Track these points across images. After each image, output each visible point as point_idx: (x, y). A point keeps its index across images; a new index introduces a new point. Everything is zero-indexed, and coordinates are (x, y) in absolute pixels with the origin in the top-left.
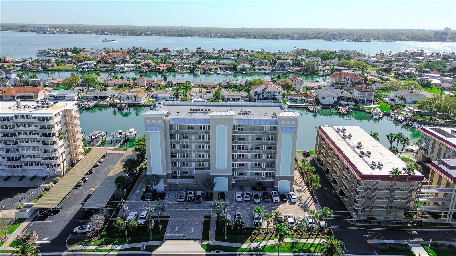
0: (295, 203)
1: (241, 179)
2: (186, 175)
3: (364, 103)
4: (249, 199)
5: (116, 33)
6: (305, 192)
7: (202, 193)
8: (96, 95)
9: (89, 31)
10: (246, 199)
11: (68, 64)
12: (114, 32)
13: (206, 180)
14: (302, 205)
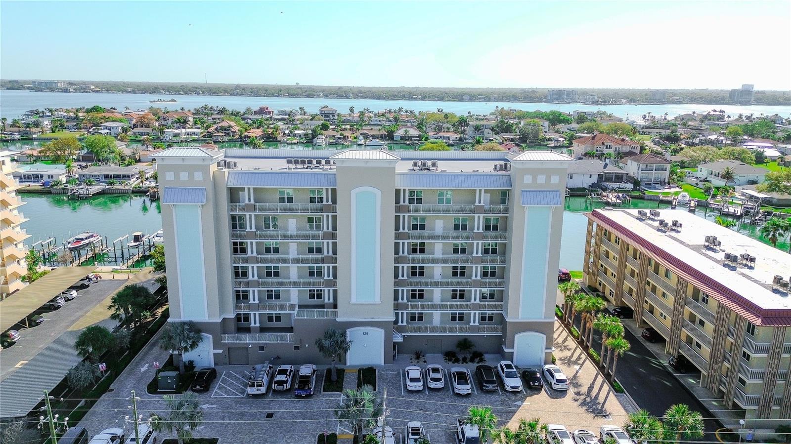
0: (563, 393)
1: (417, 332)
2: (275, 324)
3: (649, 185)
4: (440, 385)
5: (180, 91)
6: (582, 365)
7: (314, 371)
8: (107, 173)
9: (131, 89)
10: (433, 385)
11: (73, 130)
12: (176, 90)
13: (326, 333)
14: (583, 397)
